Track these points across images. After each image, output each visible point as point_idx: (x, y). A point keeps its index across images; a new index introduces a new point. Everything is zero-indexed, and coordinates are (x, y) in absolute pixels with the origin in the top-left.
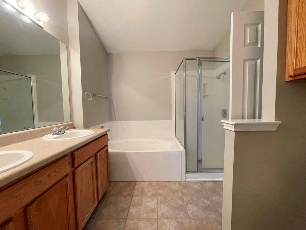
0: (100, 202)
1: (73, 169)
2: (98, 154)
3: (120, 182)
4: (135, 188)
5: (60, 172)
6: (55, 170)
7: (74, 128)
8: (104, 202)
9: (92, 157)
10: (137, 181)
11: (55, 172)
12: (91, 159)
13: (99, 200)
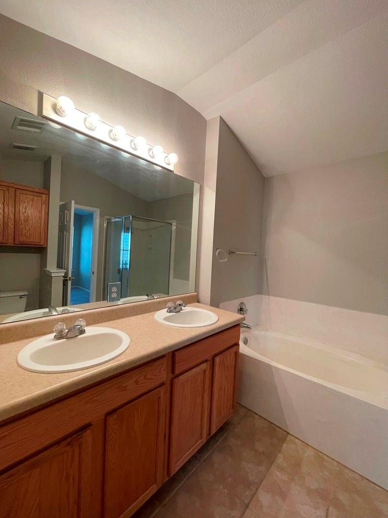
0: (212, 439)
1: (171, 376)
2: (217, 359)
3: (256, 417)
4: (282, 446)
5: (152, 379)
6: (146, 376)
7: (198, 302)
8: (220, 441)
9: (206, 361)
10: (290, 432)
11: (145, 379)
12: (204, 366)
13: (211, 435)
